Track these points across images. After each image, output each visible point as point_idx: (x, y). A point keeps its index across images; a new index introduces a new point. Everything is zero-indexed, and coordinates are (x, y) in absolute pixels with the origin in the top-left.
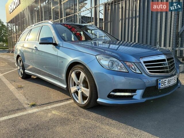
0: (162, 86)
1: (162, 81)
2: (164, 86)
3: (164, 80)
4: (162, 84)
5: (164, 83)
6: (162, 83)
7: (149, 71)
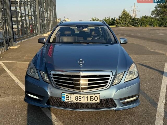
0: (66, 99)
1: (66, 96)
2: (69, 100)
3: (69, 95)
4: (67, 99)
5: (69, 97)
6: (66, 97)
7: (56, 83)
